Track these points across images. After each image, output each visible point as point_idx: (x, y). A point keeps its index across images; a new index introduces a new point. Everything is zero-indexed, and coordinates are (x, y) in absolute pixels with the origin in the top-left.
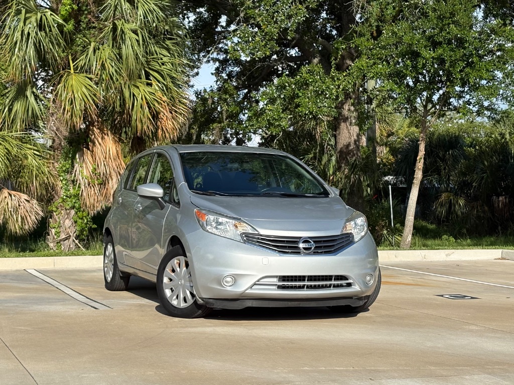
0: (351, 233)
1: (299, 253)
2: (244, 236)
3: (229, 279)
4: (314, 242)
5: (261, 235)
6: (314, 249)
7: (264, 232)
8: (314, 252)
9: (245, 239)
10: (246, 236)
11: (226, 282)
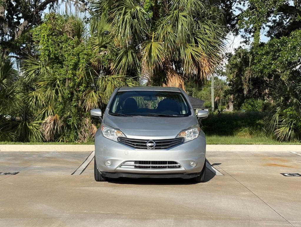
0: (183, 138)
1: (147, 148)
2: (119, 138)
3: (109, 162)
4: (156, 142)
5: (128, 139)
6: (155, 147)
7: (129, 137)
8: (155, 148)
9: (119, 140)
10: (120, 139)
11: (108, 163)
